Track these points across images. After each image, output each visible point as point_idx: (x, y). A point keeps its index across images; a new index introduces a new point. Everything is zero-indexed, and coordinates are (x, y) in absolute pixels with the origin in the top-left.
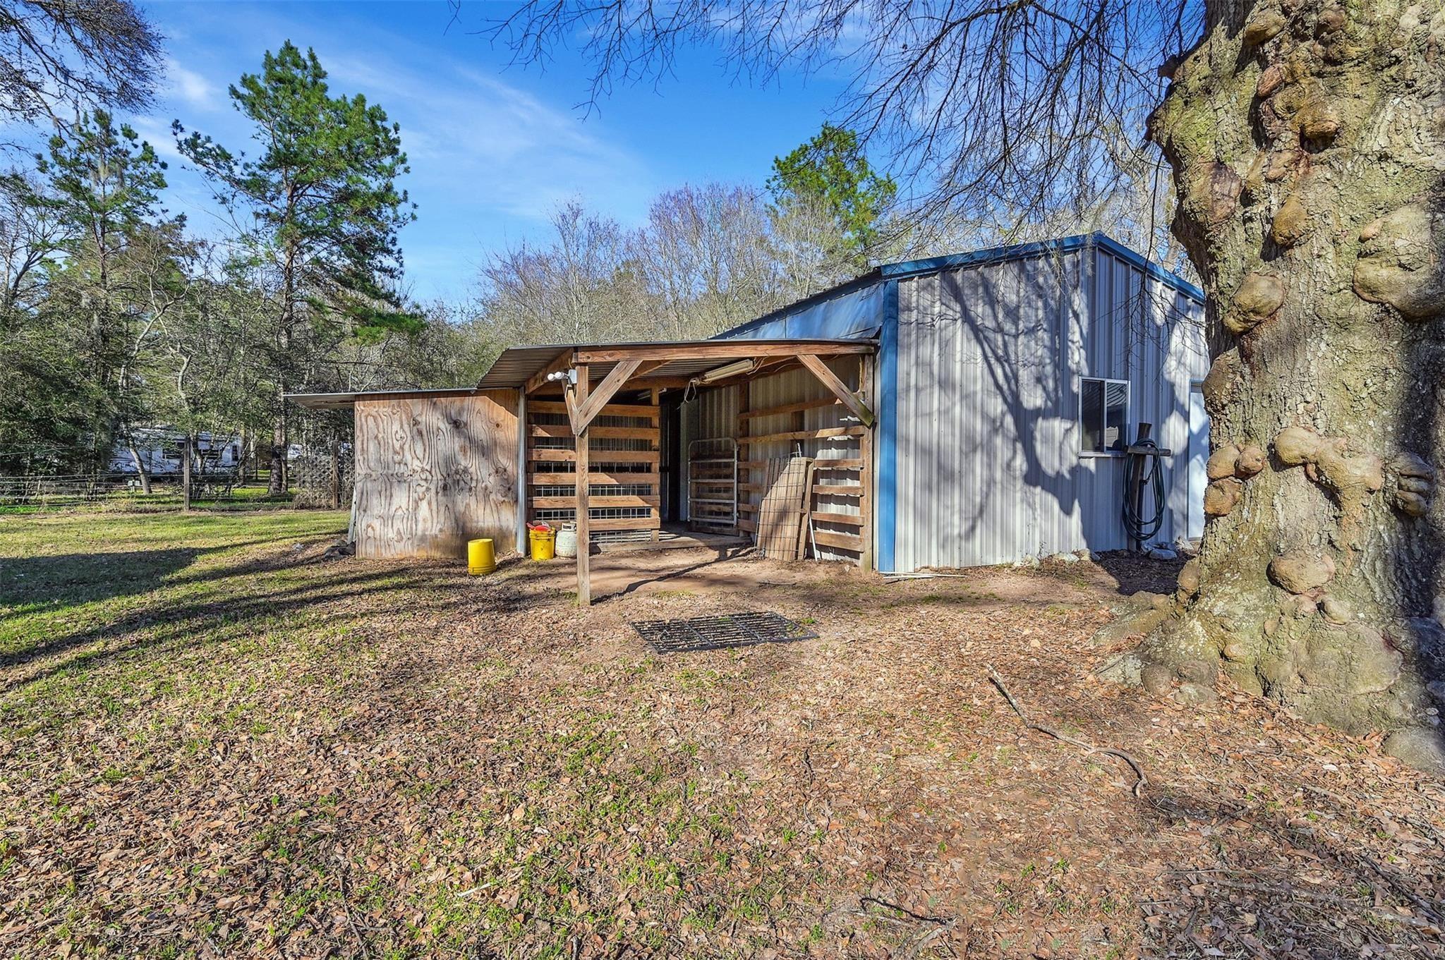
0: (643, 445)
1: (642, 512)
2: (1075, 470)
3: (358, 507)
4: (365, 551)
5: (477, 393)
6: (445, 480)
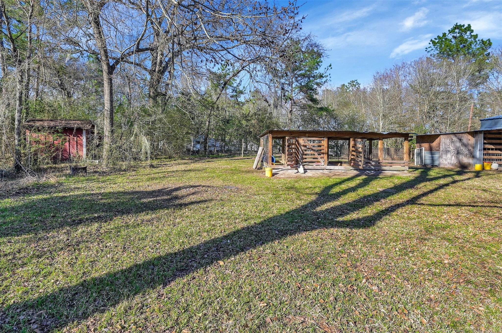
3: (440, 157)
4: (442, 166)
5: (465, 133)
6: (458, 151)
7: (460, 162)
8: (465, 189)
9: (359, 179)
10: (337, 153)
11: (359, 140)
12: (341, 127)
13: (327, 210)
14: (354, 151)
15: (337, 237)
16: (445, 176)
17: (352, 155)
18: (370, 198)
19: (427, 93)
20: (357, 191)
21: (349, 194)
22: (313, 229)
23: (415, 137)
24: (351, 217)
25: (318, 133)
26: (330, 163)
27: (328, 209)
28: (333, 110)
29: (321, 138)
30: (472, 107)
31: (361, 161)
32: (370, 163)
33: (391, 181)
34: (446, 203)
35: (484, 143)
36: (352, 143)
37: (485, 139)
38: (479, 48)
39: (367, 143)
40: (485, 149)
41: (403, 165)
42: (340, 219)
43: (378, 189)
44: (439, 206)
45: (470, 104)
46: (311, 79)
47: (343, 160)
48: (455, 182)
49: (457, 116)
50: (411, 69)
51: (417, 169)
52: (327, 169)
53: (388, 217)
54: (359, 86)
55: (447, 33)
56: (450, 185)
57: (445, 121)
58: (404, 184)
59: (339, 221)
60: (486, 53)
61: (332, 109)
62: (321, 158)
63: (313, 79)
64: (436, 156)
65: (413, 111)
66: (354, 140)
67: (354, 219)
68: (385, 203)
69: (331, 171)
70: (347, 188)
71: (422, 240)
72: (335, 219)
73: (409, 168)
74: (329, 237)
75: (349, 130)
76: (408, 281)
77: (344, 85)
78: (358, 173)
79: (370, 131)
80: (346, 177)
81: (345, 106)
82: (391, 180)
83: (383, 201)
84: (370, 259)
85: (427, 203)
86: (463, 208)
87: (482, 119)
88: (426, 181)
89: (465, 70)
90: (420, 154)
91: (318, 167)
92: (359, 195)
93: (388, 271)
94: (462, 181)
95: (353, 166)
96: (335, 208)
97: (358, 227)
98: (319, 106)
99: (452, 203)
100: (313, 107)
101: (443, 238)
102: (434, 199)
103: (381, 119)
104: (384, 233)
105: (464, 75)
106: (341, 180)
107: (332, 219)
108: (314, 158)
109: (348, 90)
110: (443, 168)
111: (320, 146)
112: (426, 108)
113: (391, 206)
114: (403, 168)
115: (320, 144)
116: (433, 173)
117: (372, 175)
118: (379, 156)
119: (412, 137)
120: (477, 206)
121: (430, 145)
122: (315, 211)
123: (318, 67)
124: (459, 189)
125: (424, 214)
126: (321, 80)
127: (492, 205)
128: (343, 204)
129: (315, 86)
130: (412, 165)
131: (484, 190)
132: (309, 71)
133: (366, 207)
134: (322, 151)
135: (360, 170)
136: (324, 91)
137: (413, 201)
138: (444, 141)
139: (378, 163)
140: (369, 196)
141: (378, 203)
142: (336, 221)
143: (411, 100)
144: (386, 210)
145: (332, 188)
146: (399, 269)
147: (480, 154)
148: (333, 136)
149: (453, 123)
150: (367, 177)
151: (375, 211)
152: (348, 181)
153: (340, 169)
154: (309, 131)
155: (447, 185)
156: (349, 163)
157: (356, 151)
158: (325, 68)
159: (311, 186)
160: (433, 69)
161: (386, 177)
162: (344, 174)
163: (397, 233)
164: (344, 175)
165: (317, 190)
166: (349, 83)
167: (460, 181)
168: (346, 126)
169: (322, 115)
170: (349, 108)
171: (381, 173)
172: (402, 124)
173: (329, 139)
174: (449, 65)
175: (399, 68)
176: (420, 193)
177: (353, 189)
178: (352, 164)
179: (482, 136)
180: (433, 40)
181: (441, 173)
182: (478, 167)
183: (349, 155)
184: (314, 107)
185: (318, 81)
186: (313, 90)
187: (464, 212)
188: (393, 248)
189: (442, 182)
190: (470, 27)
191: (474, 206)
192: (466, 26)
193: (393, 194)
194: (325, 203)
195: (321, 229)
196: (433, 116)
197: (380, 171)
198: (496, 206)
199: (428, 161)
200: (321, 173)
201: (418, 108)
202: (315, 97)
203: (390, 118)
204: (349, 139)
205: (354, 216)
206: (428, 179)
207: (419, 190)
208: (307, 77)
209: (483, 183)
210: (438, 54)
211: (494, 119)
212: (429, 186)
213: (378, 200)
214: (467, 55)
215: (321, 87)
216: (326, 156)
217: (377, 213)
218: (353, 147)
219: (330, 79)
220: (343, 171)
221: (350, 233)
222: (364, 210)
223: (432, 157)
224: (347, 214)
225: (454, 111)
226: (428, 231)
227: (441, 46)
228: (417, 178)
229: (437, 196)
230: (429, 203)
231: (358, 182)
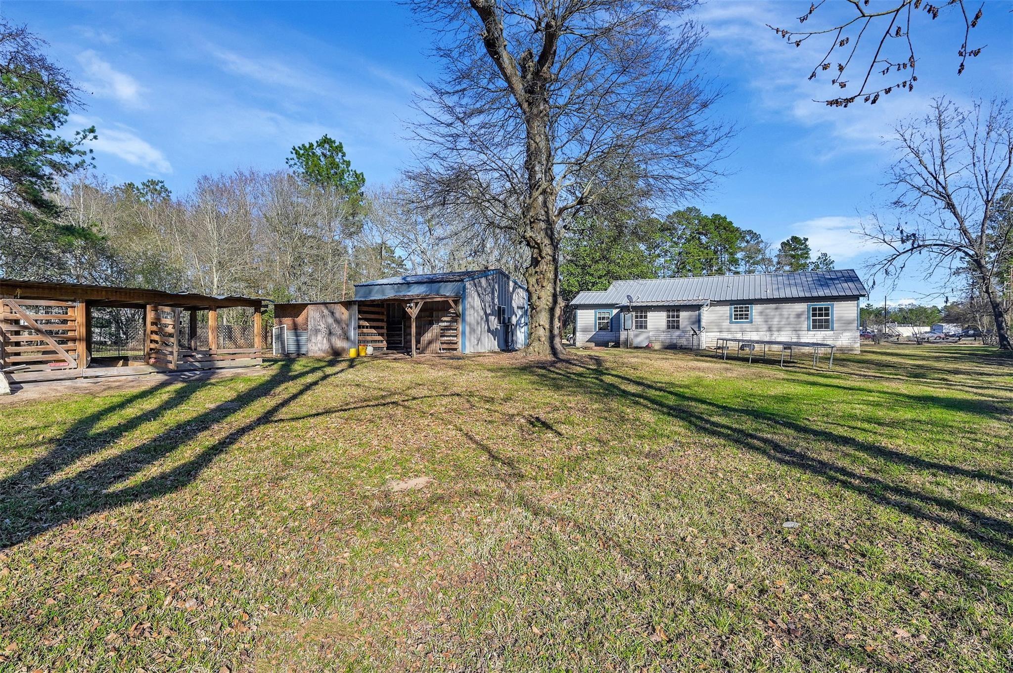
0: (382, 321)
1: (382, 341)
2: (496, 329)
3: (309, 340)
4: (310, 354)
5: (338, 303)
6: (330, 331)
7: (332, 347)
8: (337, 386)
9: (168, 392)
10: (117, 336)
11: (167, 309)
12: (128, 279)
13: (80, 475)
14: (156, 333)
15: (107, 530)
16: (313, 370)
17: (152, 341)
18: (191, 426)
19: (289, 233)
20: (163, 416)
21: (143, 425)
22: (34, 533)
23: (271, 307)
24: (145, 475)
25: (55, 289)
26: (95, 362)
27: (84, 472)
28: (103, 238)
29: (67, 301)
30: (346, 266)
31: (172, 353)
32: (192, 356)
33: (231, 388)
34: (314, 412)
35: (359, 319)
36: (150, 316)
37: (359, 312)
38: (352, 182)
39: (186, 315)
40: (359, 327)
41: (254, 356)
42: (119, 486)
43: (207, 406)
44: (303, 418)
45: (344, 261)
46: (34, 147)
47: (130, 353)
48: (325, 377)
49: (330, 276)
50: (265, 187)
51: (275, 361)
52: (86, 378)
53: (223, 456)
54: (168, 196)
55: (315, 145)
56: (320, 382)
57: (314, 283)
58: (254, 389)
59: (114, 492)
60: (359, 191)
61: (101, 235)
62: (67, 351)
63: (40, 150)
64: (303, 338)
65: (270, 261)
66: (155, 310)
67: (153, 478)
68: (220, 431)
69: (99, 379)
70: (138, 414)
71: (276, 481)
72: (104, 491)
73: (264, 361)
74: (85, 538)
75: (147, 287)
76: (251, 561)
77: (131, 185)
78: (166, 378)
79: (195, 291)
80: (136, 391)
81: (135, 233)
82: (232, 385)
83: (216, 427)
84: (183, 551)
85: (288, 417)
86: (333, 415)
87: (356, 284)
88: (289, 381)
89: (338, 209)
90: (280, 337)
91: (59, 374)
92: (166, 425)
93: (218, 558)
94: (335, 374)
95: (153, 365)
96: (105, 465)
97: (161, 493)
98: (61, 222)
99: (320, 411)
100: (42, 221)
101: (308, 469)
102: (298, 408)
103: (214, 271)
104: (215, 488)
105: (336, 216)
106: (122, 399)
107: (95, 492)
108: (44, 353)
109: (142, 199)
110: (312, 357)
111: (65, 322)
112: (289, 260)
113: (231, 434)
114: (254, 362)
115: (65, 317)
116: (297, 367)
117: (196, 380)
118: (210, 341)
119: (267, 306)
120: (349, 409)
121: (294, 320)
122: (43, 485)
123: (56, 123)
124: (330, 388)
125: (282, 436)
126: (65, 159)
127: (364, 404)
128: (128, 452)
129: (47, 170)
130: (268, 356)
131: (357, 385)
132: (25, 126)
133: (181, 447)
134: (70, 334)
135: (171, 371)
136: (75, 187)
137: (266, 418)
138: (312, 316)
139: (208, 356)
140: (188, 423)
141: (206, 433)
142: (107, 496)
143: (266, 241)
144: (220, 443)
145: (99, 419)
146: (237, 546)
147: (355, 334)
148: (102, 297)
149: (325, 288)
150: (185, 384)
151: (199, 450)
152: (142, 398)
153: (122, 373)
154: (24, 282)
155: (315, 383)
156: (146, 358)
157: (160, 331)
158: (78, 133)
159: (34, 424)
160: (298, 197)
161: (223, 381)
162: (131, 384)
163: (238, 481)
164: (133, 387)
165: (54, 432)
166: (144, 184)
167: (332, 375)
168: (140, 278)
169: (71, 244)
170: (146, 238)
171: (214, 373)
172: (253, 284)
173: (90, 305)
174: (319, 197)
175: (246, 179)
176: (278, 402)
177: (154, 414)
178: (152, 361)
179: (356, 307)
180: (297, 148)
181: (309, 365)
182: (352, 353)
183: (144, 341)
184: (44, 223)
185: (57, 157)
186: (41, 177)
187: (333, 421)
188: (230, 512)
189: (310, 379)
190: (342, 147)
191: (345, 410)
192: (337, 144)
193: (235, 411)
194: (78, 458)
195: (61, 525)
196: (299, 273)
197: (212, 370)
198: (368, 406)
199: (291, 348)
200: (68, 388)
201: (278, 258)
202: (47, 196)
203: (233, 270)
204: (144, 307)
205: (153, 470)
206: (290, 376)
207: (277, 397)
208: (19, 138)
209: (357, 376)
210: (303, 173)
211: (368, 285)
212: (292, 387)
213: (206, 428)
214: (339, 188)
215: (66, 175)
216: (81, 347)
217: (203, 454)
218: (153, 324)
219: (93, 162)
220: (130, 378)
221: (140, 511)
222: (177, 453)
223: (298, 341)
224: (137, 471)
225: (326, 269)
226: (287, 464)
227: (307, 163)
228: (274, 377)
229: (302, 403)
230: (291, 416)
231: (165, 397)
